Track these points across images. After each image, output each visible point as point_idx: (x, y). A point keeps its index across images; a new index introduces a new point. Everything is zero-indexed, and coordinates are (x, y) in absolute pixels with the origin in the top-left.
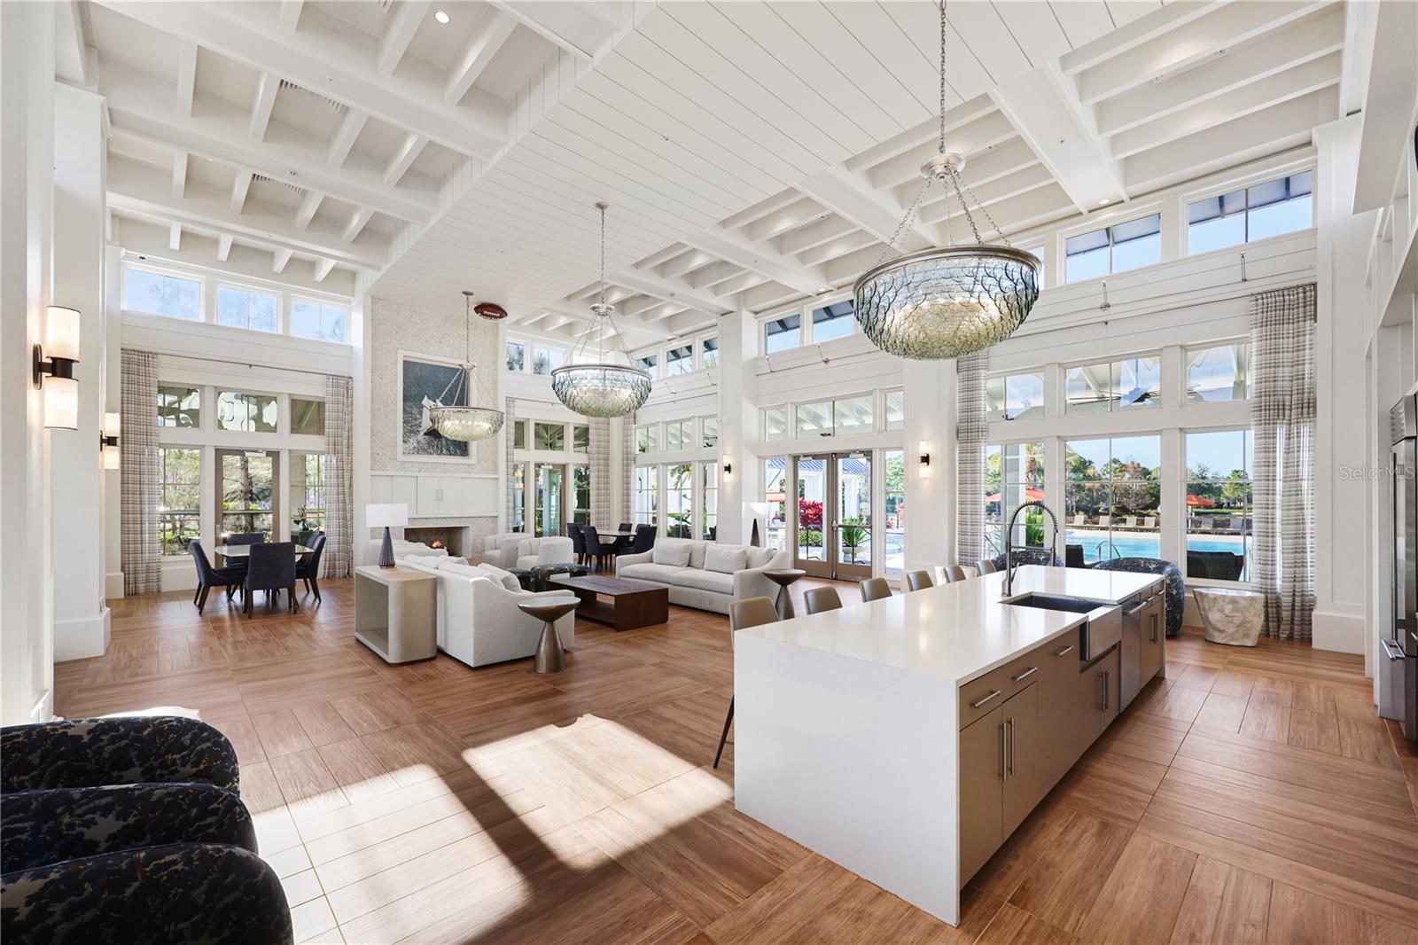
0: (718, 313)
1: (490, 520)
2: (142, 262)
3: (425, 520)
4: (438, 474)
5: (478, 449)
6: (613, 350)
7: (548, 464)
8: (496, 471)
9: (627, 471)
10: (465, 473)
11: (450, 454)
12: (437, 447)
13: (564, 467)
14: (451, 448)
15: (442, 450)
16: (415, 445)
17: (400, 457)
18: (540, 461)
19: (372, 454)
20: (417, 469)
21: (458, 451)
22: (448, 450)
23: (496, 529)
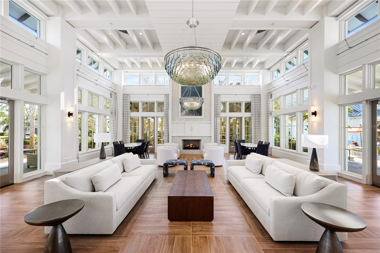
0: (308, 28)
1: (209, 137)
2: (127, 73)
3: (187, 137)
4: (191, 122)
5: (204, 113)
6: (262, 69)
7: (234, 117)
8: (211, 121)
9: (268, 119)
10: (200, 121)
11: (196, 115)
12: (192, 113)
13: (241, 118)
14: (196, 113)
15: (193, 114)
16: (185, 113)
17: (180, 117)
18: (231, 116)
19: (172, 116)
20: (185, 121)
21: (198, 114)
22: (195, 114)
23: (211, 141)
